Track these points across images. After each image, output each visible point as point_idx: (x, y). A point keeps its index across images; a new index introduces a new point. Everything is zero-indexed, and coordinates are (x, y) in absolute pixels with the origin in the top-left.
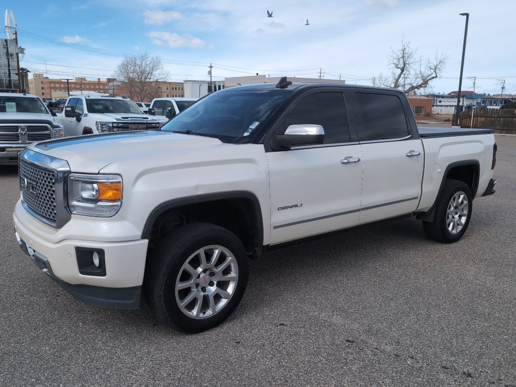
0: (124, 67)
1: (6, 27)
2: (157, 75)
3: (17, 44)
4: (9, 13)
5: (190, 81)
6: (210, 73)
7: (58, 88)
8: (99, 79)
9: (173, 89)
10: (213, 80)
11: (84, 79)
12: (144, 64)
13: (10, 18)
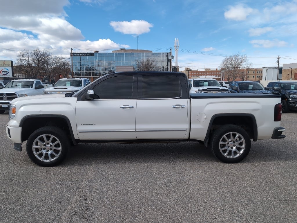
0: (226, 62)
1: (175, 46)
2: (244, 66)
3: (171, 54)
4: (177, 39)
5: (267, 67)
6: (278, 62)
7: (195, 75)
8: (217, 69)
9: (257, 72)
10: (280, 66)
11: (210, 69)
12: (236, 59)
13: (177, 41)
